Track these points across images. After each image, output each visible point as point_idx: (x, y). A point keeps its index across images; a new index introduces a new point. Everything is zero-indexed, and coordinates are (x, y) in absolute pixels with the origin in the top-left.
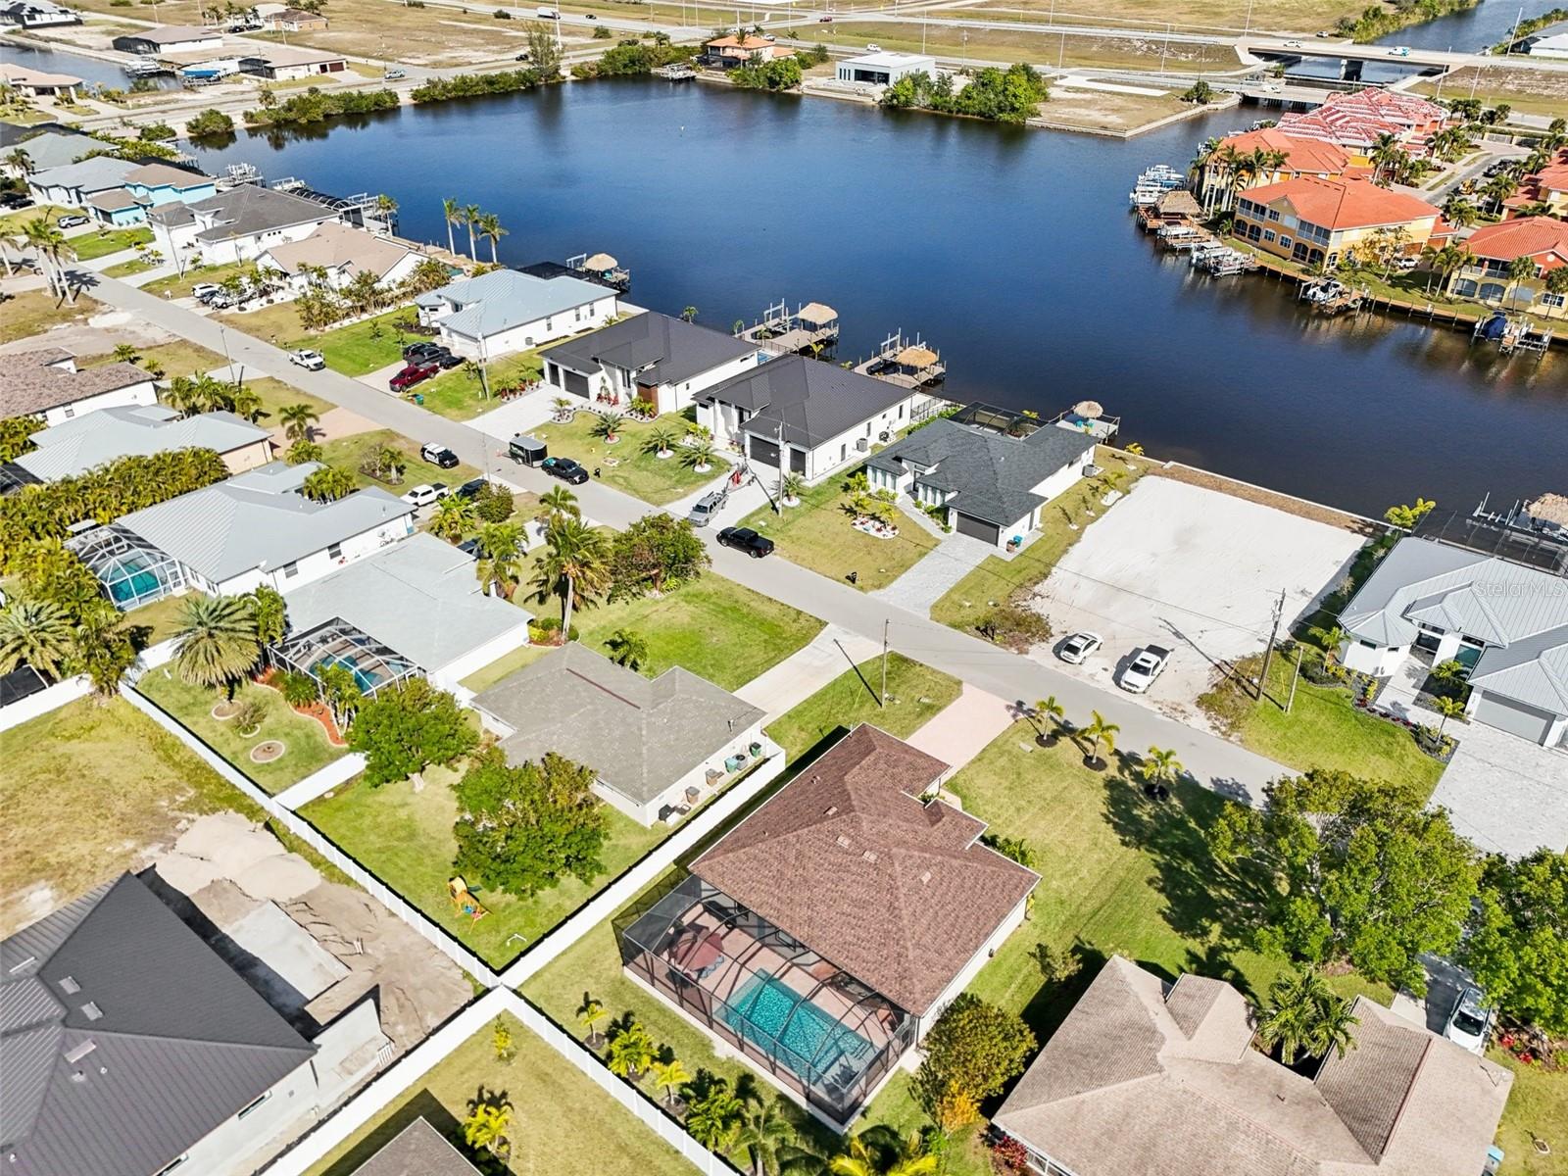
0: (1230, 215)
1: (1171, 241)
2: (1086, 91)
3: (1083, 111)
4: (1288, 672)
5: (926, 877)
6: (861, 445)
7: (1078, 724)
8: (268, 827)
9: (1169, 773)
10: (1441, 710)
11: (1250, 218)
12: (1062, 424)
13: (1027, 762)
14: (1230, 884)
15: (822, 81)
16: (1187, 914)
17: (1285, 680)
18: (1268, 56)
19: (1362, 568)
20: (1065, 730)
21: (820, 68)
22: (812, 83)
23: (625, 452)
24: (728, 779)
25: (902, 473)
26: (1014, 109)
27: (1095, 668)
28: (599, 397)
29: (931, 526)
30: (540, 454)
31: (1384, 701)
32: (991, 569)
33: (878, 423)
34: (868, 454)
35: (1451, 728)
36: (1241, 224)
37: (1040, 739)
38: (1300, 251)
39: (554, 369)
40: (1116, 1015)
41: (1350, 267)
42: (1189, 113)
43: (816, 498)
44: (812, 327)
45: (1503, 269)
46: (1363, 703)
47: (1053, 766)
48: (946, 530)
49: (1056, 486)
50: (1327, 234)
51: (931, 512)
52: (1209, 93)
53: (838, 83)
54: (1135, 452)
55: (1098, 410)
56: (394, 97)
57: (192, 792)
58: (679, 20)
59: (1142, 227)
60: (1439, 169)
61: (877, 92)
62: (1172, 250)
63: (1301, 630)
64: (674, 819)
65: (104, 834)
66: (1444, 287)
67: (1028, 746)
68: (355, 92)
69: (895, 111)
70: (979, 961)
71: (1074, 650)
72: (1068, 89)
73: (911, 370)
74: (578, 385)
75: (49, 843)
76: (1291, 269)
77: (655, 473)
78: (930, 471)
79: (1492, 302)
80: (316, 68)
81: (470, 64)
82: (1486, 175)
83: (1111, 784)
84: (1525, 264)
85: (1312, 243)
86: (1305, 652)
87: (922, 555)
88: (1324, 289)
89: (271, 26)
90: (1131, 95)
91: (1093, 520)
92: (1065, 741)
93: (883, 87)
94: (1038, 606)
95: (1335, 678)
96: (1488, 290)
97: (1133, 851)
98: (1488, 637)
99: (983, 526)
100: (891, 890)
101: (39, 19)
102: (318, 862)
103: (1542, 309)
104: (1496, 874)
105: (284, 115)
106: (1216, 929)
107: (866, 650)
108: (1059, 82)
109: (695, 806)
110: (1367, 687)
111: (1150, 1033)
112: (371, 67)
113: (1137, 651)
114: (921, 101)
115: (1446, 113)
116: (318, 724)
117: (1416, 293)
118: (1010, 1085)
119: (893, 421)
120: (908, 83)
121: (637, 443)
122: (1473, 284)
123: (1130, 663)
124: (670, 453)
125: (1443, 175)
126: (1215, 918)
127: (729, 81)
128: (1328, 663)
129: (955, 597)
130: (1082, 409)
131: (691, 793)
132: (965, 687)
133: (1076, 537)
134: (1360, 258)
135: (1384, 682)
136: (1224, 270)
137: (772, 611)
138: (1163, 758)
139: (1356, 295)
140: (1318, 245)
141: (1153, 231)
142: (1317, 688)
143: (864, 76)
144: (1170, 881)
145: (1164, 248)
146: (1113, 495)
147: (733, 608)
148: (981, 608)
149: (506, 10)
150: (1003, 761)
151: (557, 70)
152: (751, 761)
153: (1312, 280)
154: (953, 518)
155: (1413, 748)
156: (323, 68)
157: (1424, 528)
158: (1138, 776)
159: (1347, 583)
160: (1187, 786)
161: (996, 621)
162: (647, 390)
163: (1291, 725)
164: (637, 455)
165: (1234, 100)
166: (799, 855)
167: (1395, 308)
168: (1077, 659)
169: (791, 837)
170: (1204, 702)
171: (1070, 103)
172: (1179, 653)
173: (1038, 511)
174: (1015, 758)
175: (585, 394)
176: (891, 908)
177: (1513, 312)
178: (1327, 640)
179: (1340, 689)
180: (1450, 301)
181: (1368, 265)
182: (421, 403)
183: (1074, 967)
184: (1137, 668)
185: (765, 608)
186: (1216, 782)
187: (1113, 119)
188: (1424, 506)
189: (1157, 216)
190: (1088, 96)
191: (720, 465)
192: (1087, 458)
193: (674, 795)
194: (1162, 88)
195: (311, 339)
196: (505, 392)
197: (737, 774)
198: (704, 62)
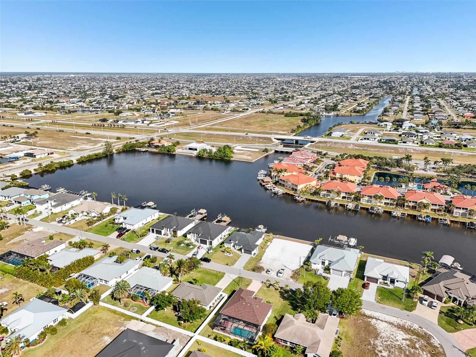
0: (278, 182)
1: (268, 188)
2: (242, 150)
3: (242, 156)
4: (303, 270)
5: (257, 306)
6: (221, 238)
7: (272, 283)
8: (141, 321)
9: (288, 288)
10: (326, 272)
11: (282, 183)
12: (257, 230)
13: (266, 291)
14: (300, 303)
15: (180, 150)
16: (295, 308)
17: (303, 272)
18: (278, 139)
19: (312, 251)
20: (270, 285)
21: (178, 146)
22: (178, 151)
23: (174, 245)
24: (218, 301)
25: (231, 243)
26: (227, 157)
27: (273, 274)
28: (164, 235)
29: (239, 252)
30: (157, 248)
31: (318, 273)
32: (251, 259)
33: (223, 234)
34: (222, 240)
35: (328, 275)
36: (280, 184)
37: (267, 287)
38: (293, 189)
39: (153, 230)
40: (288, 320)
41: (302, 192)
42: (265, 155)
43: (215, 250)
44: (202, 214)
45: (329, 191)
46: (316, 274)
47: (270, 291)
48: (242, 253)
49: (259, 242)
50: (297, 186)
51: (238, 250)
52: (268, 150)
53: (185, 151)
54: (271, 234)
55: (263, 227)
56: (72, 161)
57: (124, 318)
58: (137, 133)
59: (261, 184)
60: (316, 167)
61: (195, 153)
62: (268, 190)
63: (304, 263)
64: (212, 308)
65: (112, 327)
66: (320, 195)
67: (266, 288)
69: (200, 157)
70: (266, 319)
71: (269, 271)
72: (238, 150)
73: (225, 221)
74: (159, 232)
75: (102, 330)
76: (292, 193)
77: (181, 249)
78: (237, 242)
79: (329, 197)
81: (87, 149)
82: (325, 168)
83: (280, 292)
84: (333, 191)
85: (295, 188)
86: (305, 267)
87: (239, 258)
88: (298, 197)
89: (23, 141)
90: (251, 151)
91: (267, 248)
92: (271, 287)
93: (195, 151)
94: (261, 265)
95: (311, 270)
96: (328, 195)
97: (285, 301)
98: (332, 260)
99: (248, 251)
100: (253, 309)
102: (154, 325)
103: (337, 198)
104: (334, 292)
105: (45, 169)
106: (299, 309)
107: (235, 277)
108: (235, 148)
109: (215, 306)
110: (316, 271)
111: (293, 321)
112: (60, 152)
113: (279, 270)
114: (206, 155)
115: (316, 155)
116: (141, 304)
117: (315, 196)
118: (275, 332)
119: (226, 233)
120: (202, 151)
121: (175, 243)
122: (325, 194)
123: (279, 272)
124: (183, 245)
125: (317, 168)
126: (299, 308)
127: (157, 151)
128: (309, 268)
129: (247, 265)
130: (260, 226)
131: (213, 304)
132: (253, 280)
133: (265, 252)
134: (304, 190)
135: (318, 270)
136: (279, 194)
137: (215, 272)
138: (287, 286)
139: (304, 197)
140: (296, 188)
141: (264, 186)
142: (308, 272)
143: (190, 149)
144: (292, 304)
145: (266, 189)
146: (269, 243)
147: (207, 272)
148: (251, 266)
149: (89, 132)
150: (262, 291)
151: (111, 150)
152: (221, 298)
153: (296, 195)
154: (243, 251)
155: (324, 279)
156: (48, 154)
157: (321, 243)
158: (284, 290)
159: (310, 254)
160: (291, 290)
161: (255, 268)
162: (175, 232)
163: (305, 279)
164: (176, 246)
165: (273, 151)
166: (237, 307)
167: (312, 200)
168: (270, 273)
169: (235, 305)
170: (291, 277)
171: (240, 154)
172: (286, 269)
173: (257, 247)
174: (264, 290)
175: (161, 234)
176: (253, 311)
177: (332, 199)
178: (309, 264)
179: (312, 272)
180: (321, 198)
181: (305, 191)
182: (125, 240)
183: (280, 317)
184: (280, 273)
185: (213, 272)
186: (296, 289)
187: (249, 158)
188: (321, 239)
189: (264, 182)
190: (242, 152)
191: (195, 246)
192: (263, 236)
193: (211, 304)
194: (258, 149)
195: (91, 229)
196: (143, 236)
197: (220, 300)
198: (149, 146)
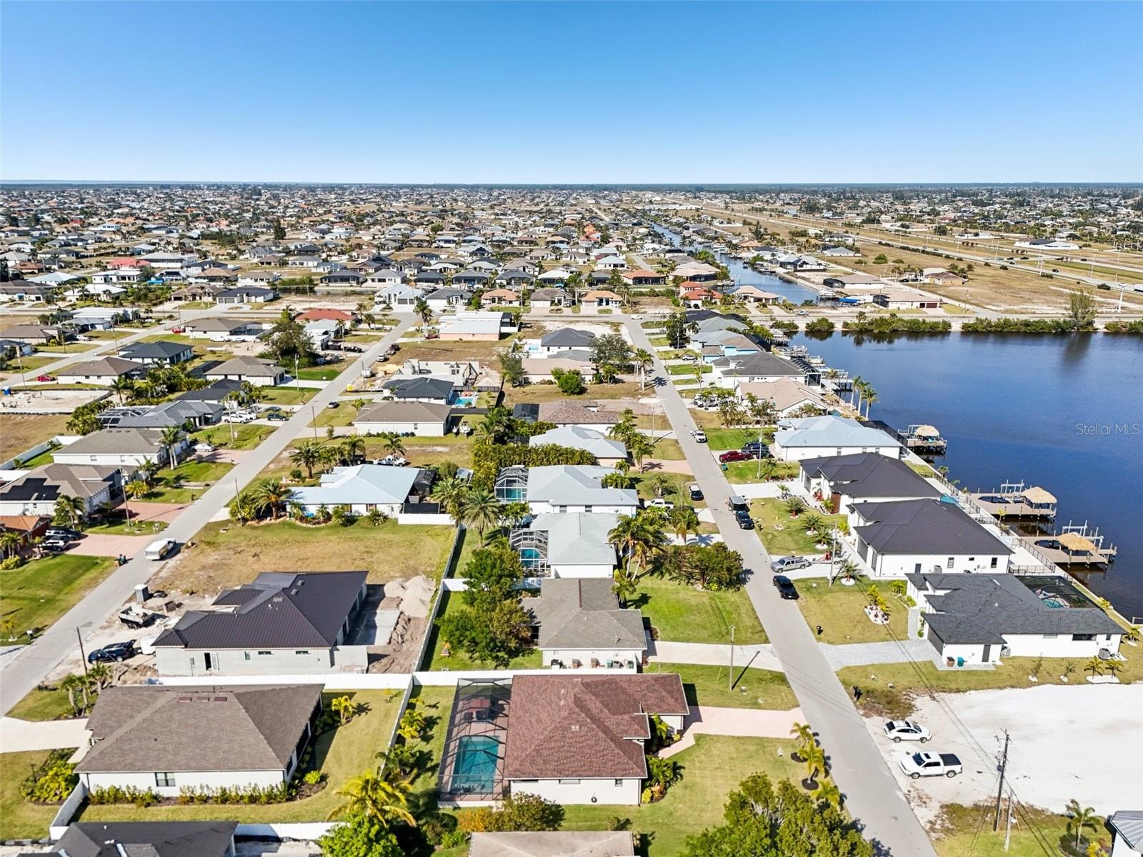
23: (792, 525)
27: (901, 748)
28: (816, 494)
30: (738, 507)
32: (918, 668)
43: (868, 587)
48: (921, 634)
56: (949, 326)
67: (782, 753)
68: (921, 320)
77: (794, 540)
78: (939, 593)
80: (918, 304)
87: (885, 640)
89: (927, 281)
94: (921, 702)
101: (805, 267)
102: (431, 609)
105: (867, 326)
112: (959, 308)
129: (870, 669)
131: (577, 663)
132: (797, 709)
133: (1026, 685)
148: (880, 684)
149: (1108, 284)
150: (752, 748)
151: (1090, 323)
154: (926, 628)
156: (922, 305)
164: (798, 528)
174: (763, 751)
175: (809, 490)
182: (726, 470)
193: (565, 657)
